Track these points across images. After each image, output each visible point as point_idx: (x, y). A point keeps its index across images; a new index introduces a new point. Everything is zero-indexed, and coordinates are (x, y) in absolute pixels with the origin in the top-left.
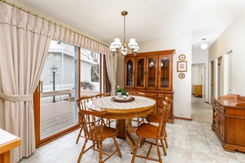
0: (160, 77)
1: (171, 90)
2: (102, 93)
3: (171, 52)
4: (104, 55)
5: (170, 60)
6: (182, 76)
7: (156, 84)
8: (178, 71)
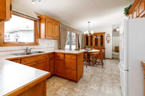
0: (100, 42)
1: (104, 48)
2: (77, 48)
3: (104, 33)
4: (78, 34)
5: (104, 36)
6: (108, 42)
7: (98, 45)
8: (107, 40)
